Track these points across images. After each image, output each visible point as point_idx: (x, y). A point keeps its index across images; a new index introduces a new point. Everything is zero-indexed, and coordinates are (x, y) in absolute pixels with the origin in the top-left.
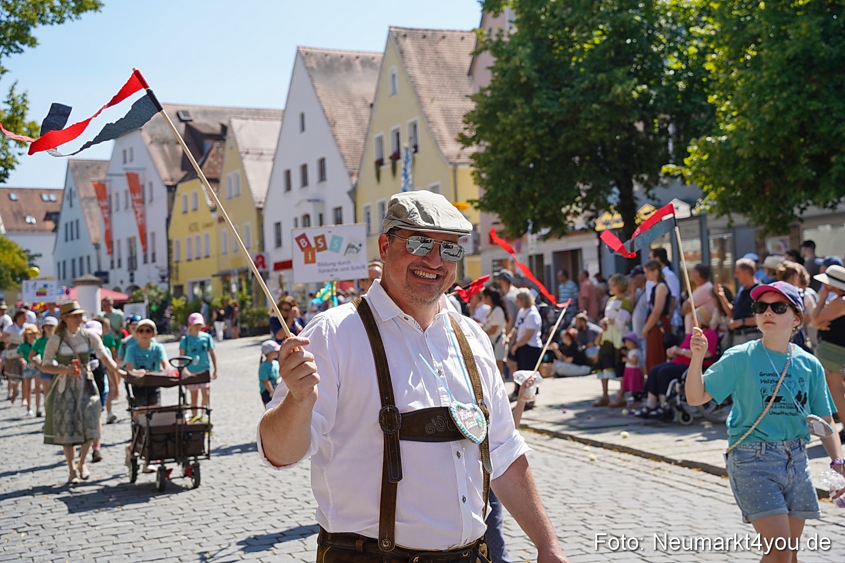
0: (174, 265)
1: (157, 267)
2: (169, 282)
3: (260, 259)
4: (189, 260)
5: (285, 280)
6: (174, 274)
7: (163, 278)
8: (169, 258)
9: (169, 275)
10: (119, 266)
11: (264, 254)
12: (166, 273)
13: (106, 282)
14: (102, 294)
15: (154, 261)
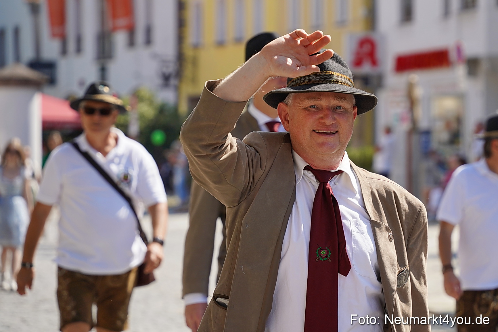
0: (189, 52)
1: (155, 56)
2: (177, 89)
3: (366, 48)
4: (221, 44)
5: (419, 92)
6: (188, 71)
7: (166, 78)
8: (180, 38)
9: (179, 74)
10: (79, 50)
11: (376, 37)
12: (171, 69)
13: (52, 81)
14: (44, 107)
15: (148, 41)
